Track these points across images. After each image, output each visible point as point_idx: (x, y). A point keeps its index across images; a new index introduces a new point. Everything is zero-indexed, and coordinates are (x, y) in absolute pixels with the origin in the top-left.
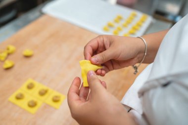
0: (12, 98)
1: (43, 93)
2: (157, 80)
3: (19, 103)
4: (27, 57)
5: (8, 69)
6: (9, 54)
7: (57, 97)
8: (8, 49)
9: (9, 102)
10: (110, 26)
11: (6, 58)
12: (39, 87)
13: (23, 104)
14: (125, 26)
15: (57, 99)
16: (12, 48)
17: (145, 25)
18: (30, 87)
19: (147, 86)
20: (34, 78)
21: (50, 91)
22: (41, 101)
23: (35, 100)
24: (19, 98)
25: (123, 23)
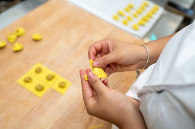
0: (21, 81)
1: (50, 78)
2: (153, 87)
3: (27, 86)
4: (36, 41)
5: (17, 52)
6: (18, 37)
7: (63, 83)
8: (18, 31)
9: (18, 84)
10: (121, 15)
11: (16, 41)
12: (46, 72)
13: (31, 87)
14: (135, 16)
15: (63, 85)
16: (21, 31)
17: (156, 17)
18: (38, 71)
19: (145, 90)
20: (42, 63)
21: (57, 76)
22: (48, 85)
23: (43, 84)
24: (28, 81)
25: (133, 12)
